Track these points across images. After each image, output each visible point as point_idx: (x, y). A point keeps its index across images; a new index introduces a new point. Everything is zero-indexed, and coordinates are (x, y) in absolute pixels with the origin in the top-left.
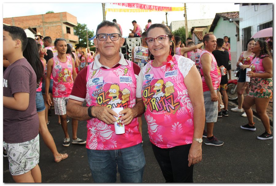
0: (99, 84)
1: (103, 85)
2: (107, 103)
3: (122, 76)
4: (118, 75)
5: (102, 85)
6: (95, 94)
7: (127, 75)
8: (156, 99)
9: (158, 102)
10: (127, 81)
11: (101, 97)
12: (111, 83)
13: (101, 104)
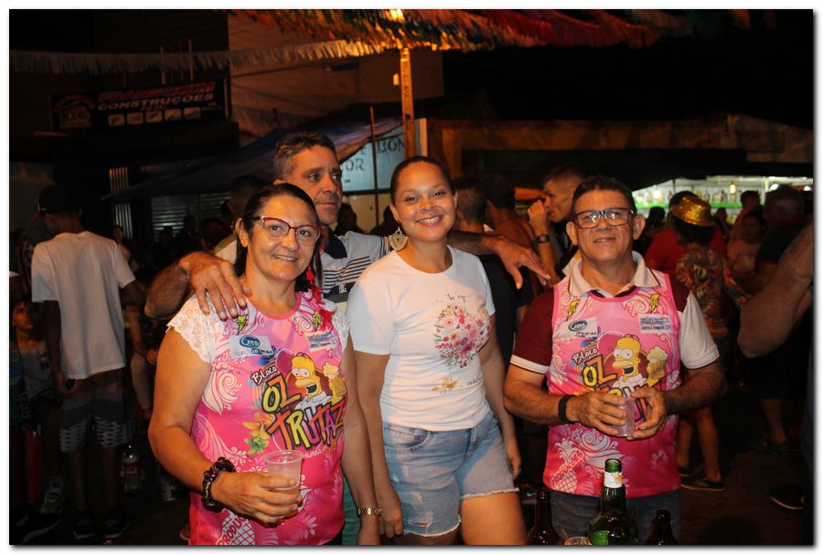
0: (587, 337)
1: (599, 339)
2: (609, 385)
3: (645, 316)
4: (636, 314)
5: (595, 339)
6: (578, 359)
7: (657, 312)
8: (304, 413)
9: (307, 422)
10: (658, 328)
11: (593, 369)
12: (618, 333)
13: (594, 387)
